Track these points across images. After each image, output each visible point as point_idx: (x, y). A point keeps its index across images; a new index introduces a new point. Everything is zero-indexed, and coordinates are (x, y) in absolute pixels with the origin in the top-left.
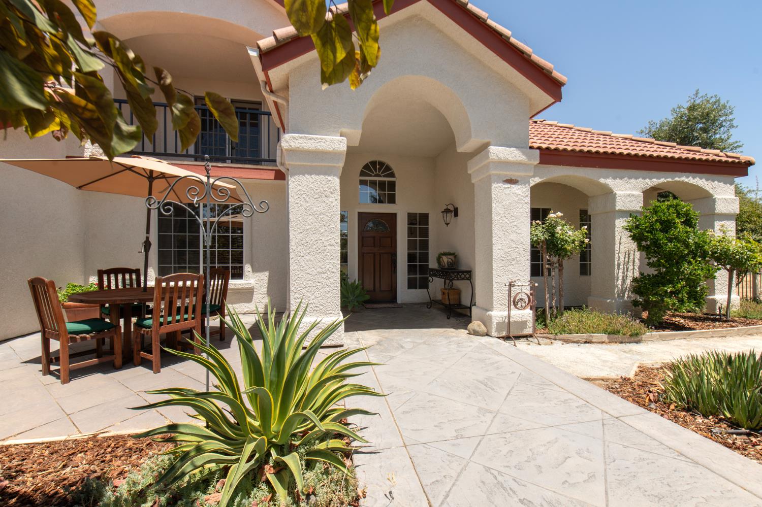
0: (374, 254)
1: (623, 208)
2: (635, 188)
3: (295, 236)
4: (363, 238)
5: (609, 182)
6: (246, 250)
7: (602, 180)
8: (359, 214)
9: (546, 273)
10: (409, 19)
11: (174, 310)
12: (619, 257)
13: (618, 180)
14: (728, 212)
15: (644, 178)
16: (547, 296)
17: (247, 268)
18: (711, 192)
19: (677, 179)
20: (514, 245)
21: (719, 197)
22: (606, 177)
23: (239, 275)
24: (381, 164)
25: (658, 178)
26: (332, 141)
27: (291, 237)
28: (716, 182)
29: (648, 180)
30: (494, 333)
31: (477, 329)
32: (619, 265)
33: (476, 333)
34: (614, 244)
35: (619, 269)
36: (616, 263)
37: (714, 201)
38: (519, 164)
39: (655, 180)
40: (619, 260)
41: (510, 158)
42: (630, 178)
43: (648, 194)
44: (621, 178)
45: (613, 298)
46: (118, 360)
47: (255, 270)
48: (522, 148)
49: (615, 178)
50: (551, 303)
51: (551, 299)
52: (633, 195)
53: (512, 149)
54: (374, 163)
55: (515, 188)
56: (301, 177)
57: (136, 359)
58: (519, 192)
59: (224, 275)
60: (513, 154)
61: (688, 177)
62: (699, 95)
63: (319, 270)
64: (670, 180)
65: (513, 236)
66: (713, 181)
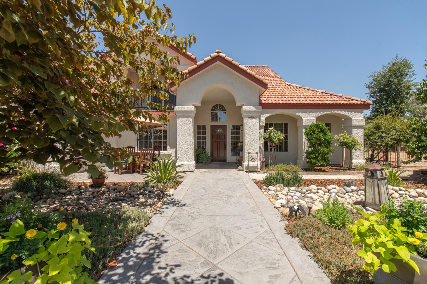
0: (217, 142)
1: (306, 125)
2: (312, 117)
3: (178, 137)
4: (213, 135)
5: (300, 114)
6: (168, 140)
7: (297, 114)
8: (211, 126)
9: (269, 150)
10: (215, 66)
11: (145, 159)
12: (305, 144)
13: (304, 114)
14: (359, 125)
15: (317, 112)
16: (269, 158)
17: (168, 147)
18: (351, 117)
19: (333, 112)
20: (253, 140)
21: (354, 119)
22: (299, 113)
23: (165, 149)
24: (220, 105)
25: (323, 112)
26: (189, 108)
27: (177, 137)
28: (353, 112)
29: (318, 113)
30: (244, 170)
31: (240, 168)
32: (305, 147)
33: (239, 170)
34: (303, 139)
35: (305, 148)
36: (303, 146)
37: (352, 120)
38: (254, 111)
39: (322, 113)
40: (305, 145)
41: (250, 110)
42: (310, 112)
43: (318, 119)
44: (306, 113)
45: (302, 160)
46: (131, 172)
47: (171, 148)
48: (256, 105)
49: (303, 113)
50: (271, 161)
51: (271, 159)
52: (311, 119)
53: (251, 106)
54: (217, 105)
55: (253, 120)
56: (181, 119)
57: (136, 171)
58: (255, 121)
59: (160, 149)
60: (251, 108)
61: (338, 111)
62: (398, 57)
63: (186, 148)
64: (329, 112)
65: (252, 137)
66: (352, 112)
